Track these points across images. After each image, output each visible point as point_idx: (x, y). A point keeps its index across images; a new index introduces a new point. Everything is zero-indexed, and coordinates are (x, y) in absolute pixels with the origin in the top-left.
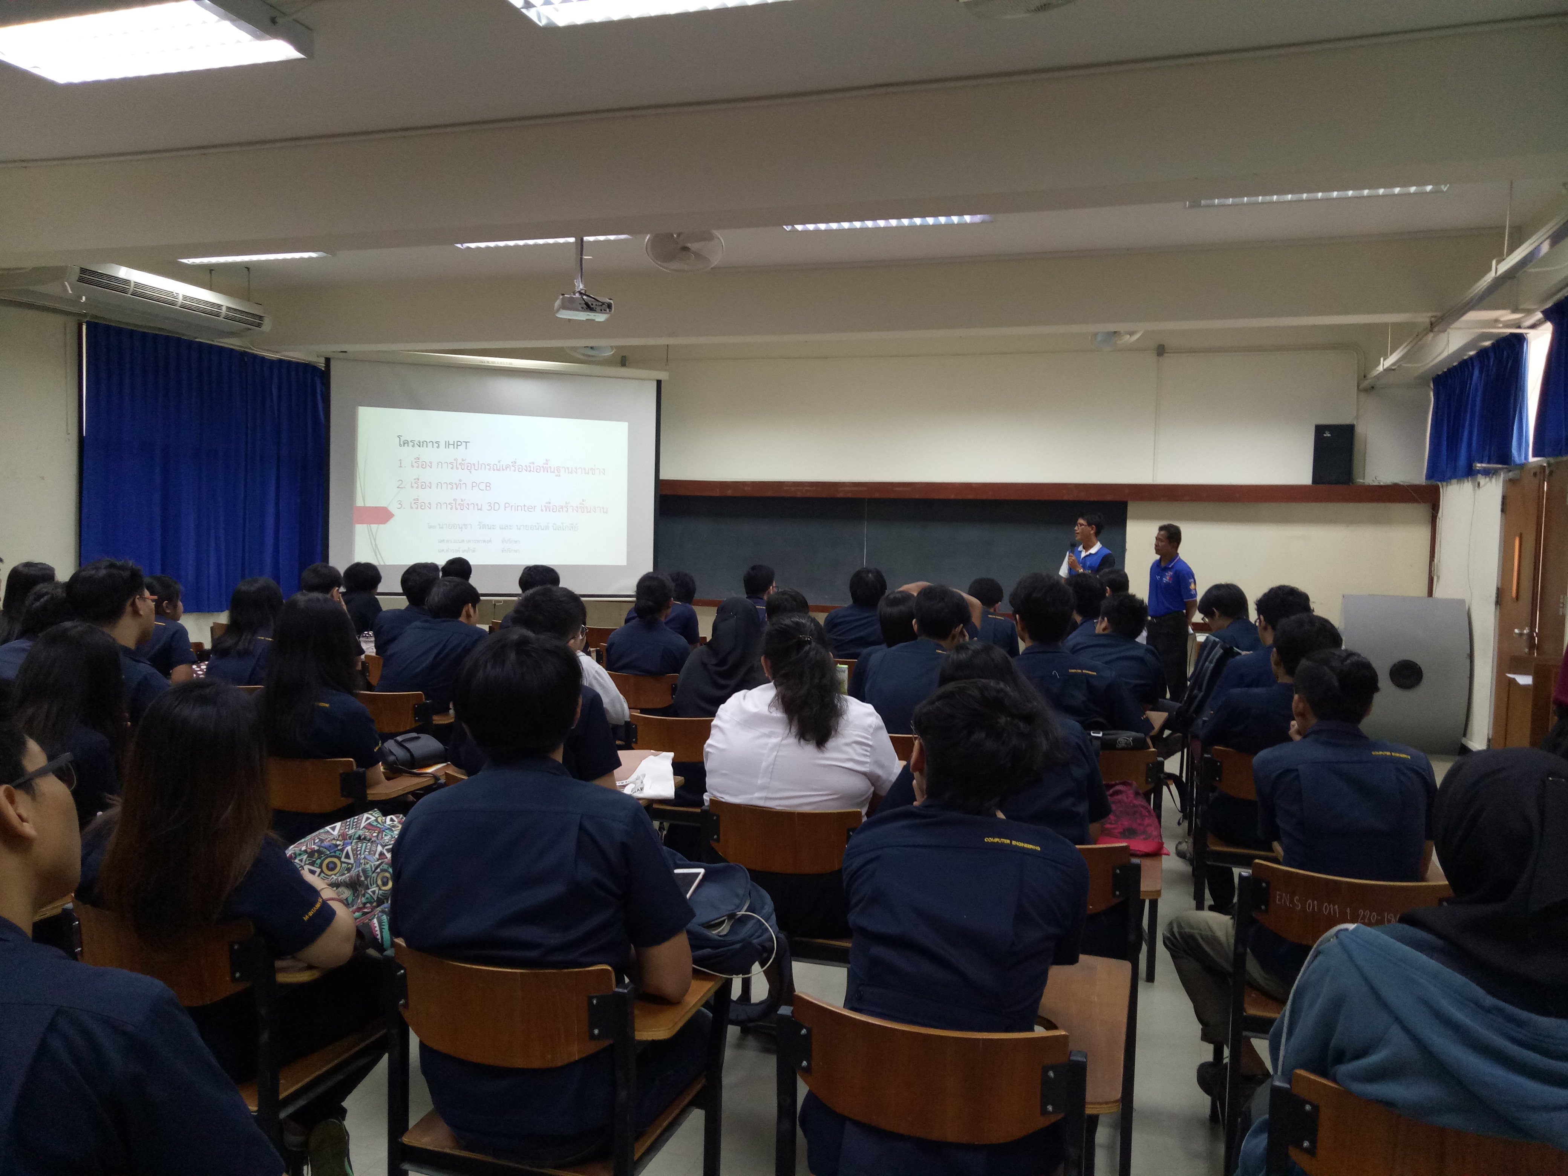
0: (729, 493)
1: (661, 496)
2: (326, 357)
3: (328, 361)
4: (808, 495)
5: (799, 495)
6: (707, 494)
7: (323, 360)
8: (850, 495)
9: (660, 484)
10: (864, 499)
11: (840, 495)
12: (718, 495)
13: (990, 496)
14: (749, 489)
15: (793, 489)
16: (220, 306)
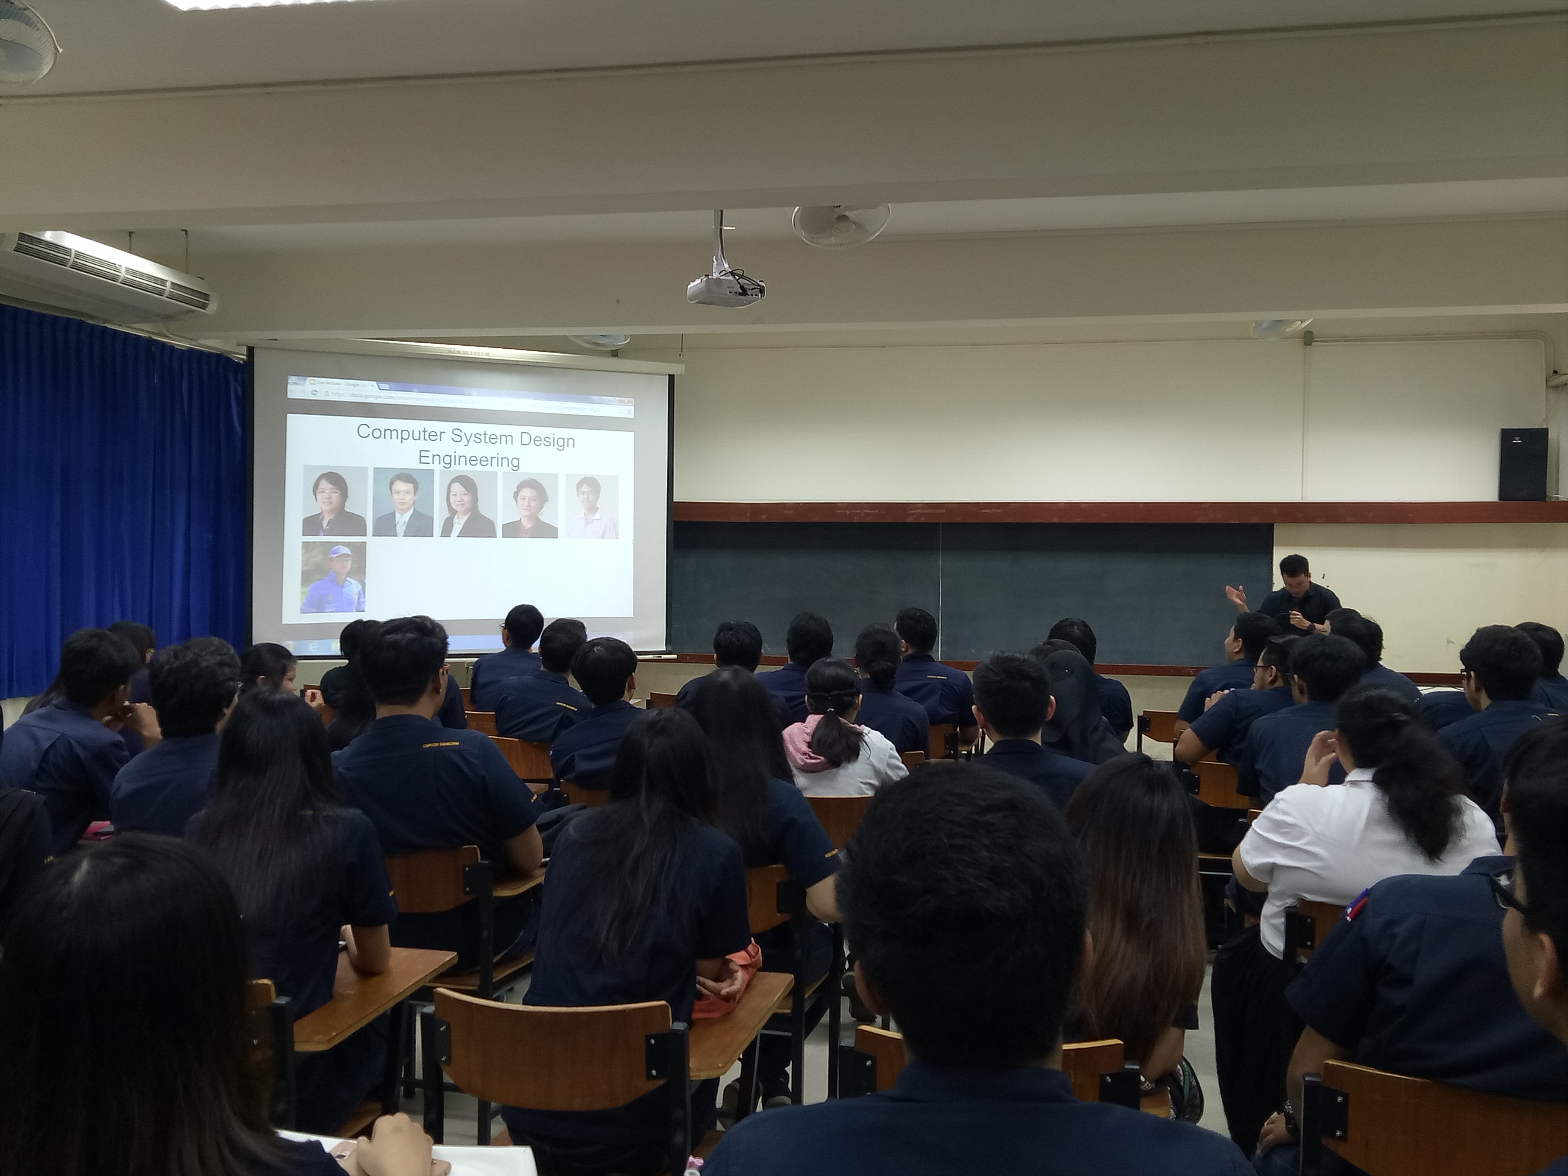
0: (764, 518)
1: (675, 522)
2: (249, 345)
3: (251, 351)
4: (868, 520)
5: (856, 519)
6: (734, 519)
7: (244, 350)
8: (923, 520)
9: (673, 508)
10: (938, 524)
11: (910, 520)
12: (748, 521)
13: (1104, 518)
14: (791, 512)
15: (848, 512)
16: (163, 282)
